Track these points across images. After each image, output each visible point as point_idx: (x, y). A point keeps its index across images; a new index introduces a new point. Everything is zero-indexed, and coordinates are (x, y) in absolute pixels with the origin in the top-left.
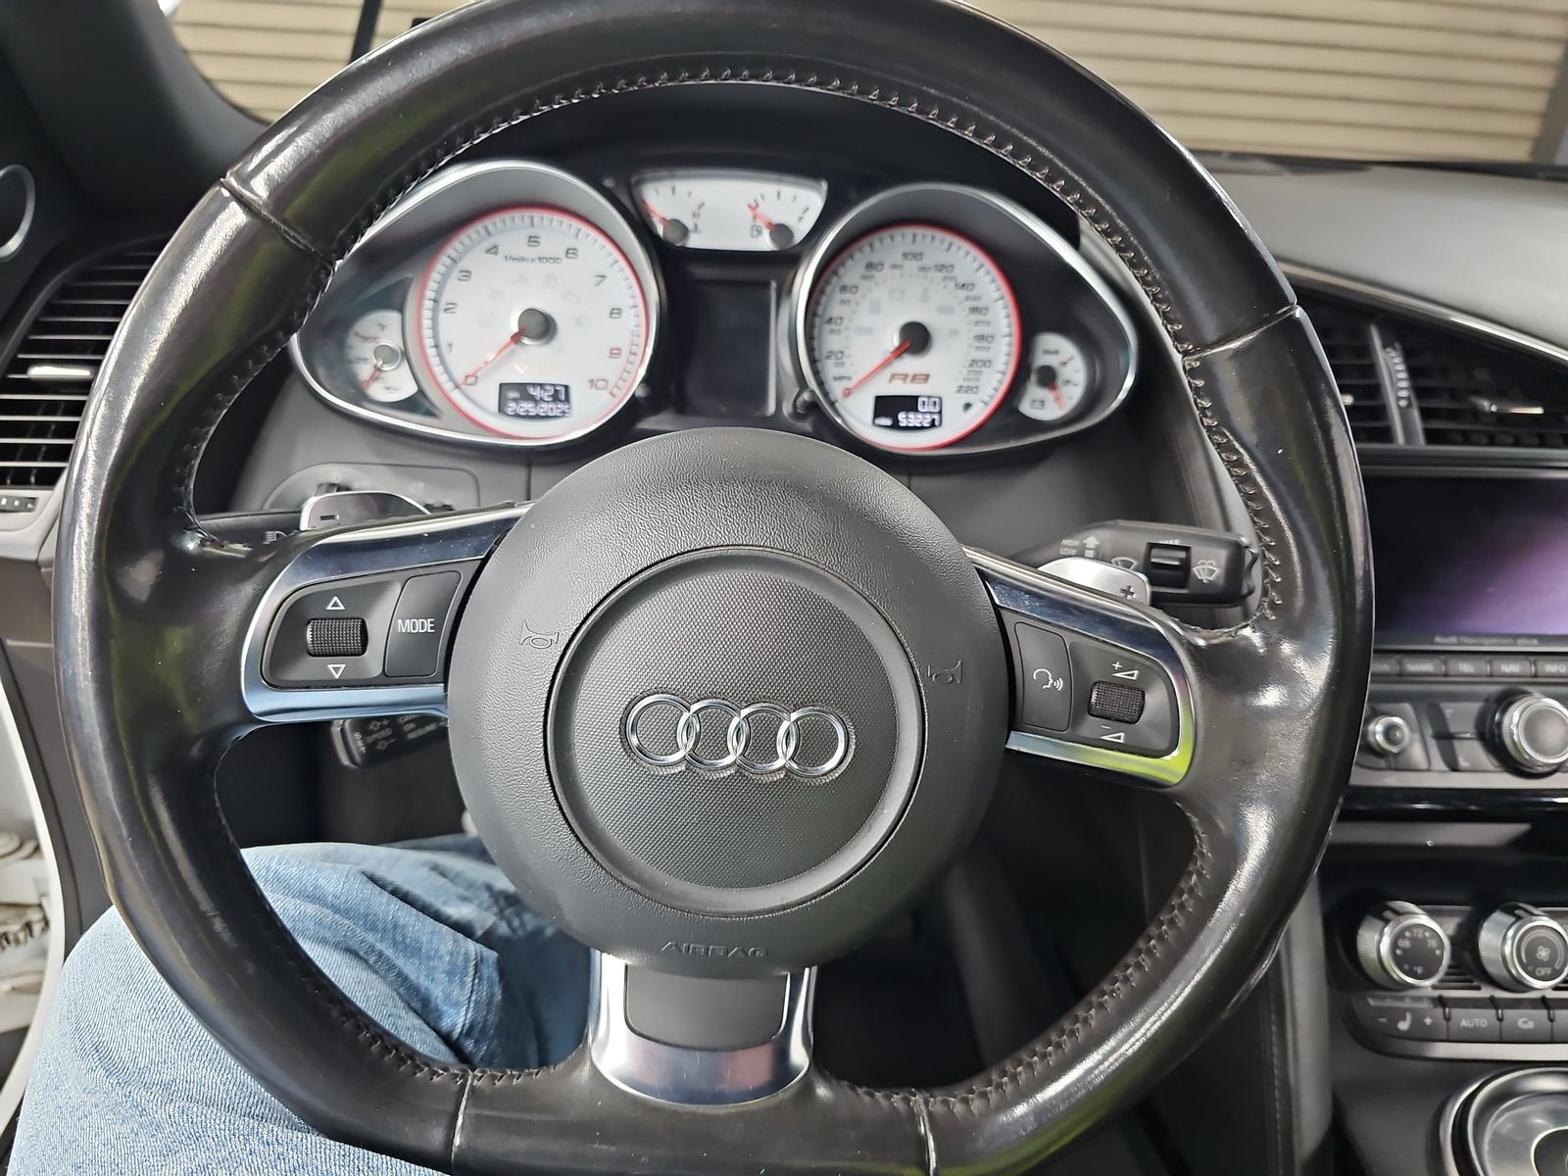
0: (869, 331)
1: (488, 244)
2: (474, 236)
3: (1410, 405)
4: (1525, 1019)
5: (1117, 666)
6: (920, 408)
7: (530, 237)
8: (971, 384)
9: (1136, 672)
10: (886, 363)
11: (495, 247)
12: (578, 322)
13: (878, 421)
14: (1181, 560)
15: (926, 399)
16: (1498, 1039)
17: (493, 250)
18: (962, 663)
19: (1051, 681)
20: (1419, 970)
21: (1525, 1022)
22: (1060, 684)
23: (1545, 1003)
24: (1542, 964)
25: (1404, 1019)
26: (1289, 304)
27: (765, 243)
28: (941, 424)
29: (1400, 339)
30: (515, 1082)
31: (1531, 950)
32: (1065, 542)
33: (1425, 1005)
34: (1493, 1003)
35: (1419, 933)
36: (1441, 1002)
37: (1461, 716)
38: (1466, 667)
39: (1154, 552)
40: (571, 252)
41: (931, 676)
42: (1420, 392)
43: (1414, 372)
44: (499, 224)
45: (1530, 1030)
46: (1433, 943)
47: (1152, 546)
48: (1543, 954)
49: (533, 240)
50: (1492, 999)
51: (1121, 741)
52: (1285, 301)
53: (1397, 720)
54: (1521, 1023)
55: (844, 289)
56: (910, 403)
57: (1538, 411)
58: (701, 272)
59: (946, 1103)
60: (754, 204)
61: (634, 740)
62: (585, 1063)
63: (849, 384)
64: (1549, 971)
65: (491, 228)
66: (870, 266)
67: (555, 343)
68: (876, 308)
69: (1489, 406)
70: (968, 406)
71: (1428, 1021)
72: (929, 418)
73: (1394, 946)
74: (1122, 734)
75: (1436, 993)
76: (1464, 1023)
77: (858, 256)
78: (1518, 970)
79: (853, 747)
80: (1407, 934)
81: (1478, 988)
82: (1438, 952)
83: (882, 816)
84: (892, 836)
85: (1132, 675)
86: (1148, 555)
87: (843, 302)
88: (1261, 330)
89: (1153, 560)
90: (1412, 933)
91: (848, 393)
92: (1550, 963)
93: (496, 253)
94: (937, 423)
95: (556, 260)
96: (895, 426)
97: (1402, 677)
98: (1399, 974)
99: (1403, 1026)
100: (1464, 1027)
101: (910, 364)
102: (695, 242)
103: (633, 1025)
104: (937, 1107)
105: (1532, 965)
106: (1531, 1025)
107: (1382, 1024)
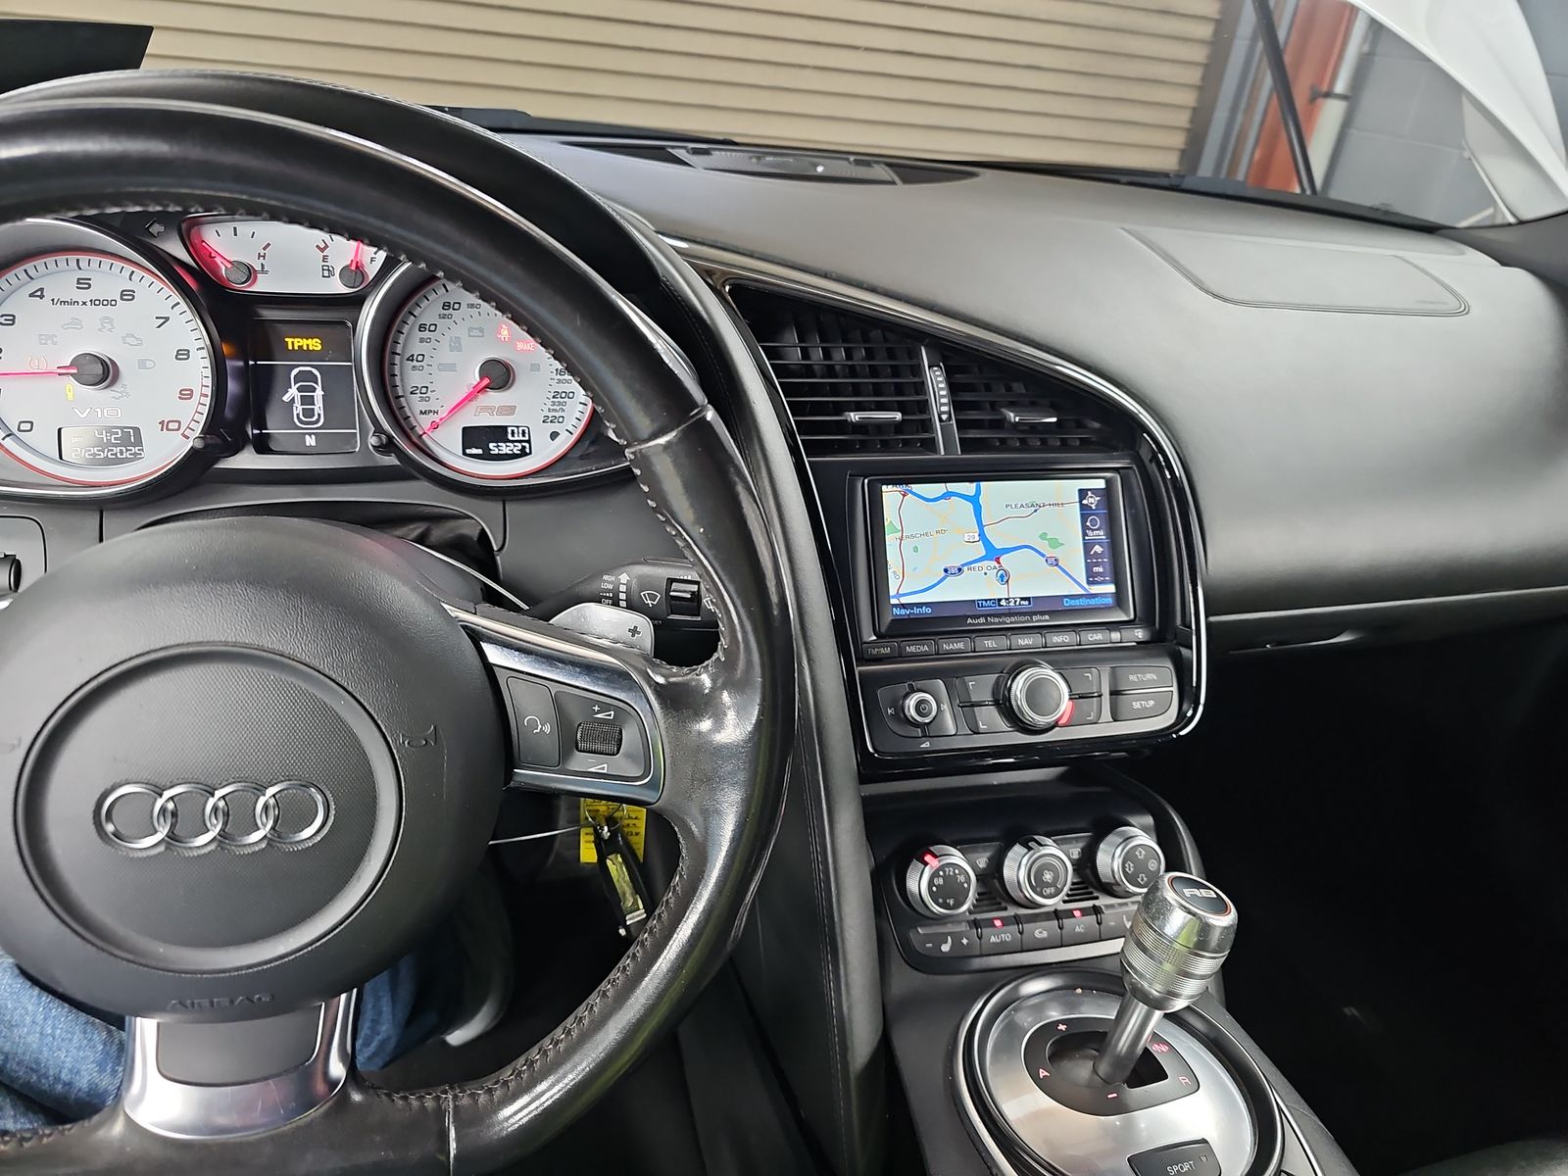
0: (452, 367)
1: (33, 287)
2: (13, 280)
3: (950, 418)
4: (1040, 930)
5: (596, 708)
6: (510, 437)
7: (78, 279)
8: (557, 414)
9: (612, 713)
10: (470, 398)
11: (42, 290)
12: (142, 364)
13: (468, 451)
14: (693, 593)
15: (516, 429)
16: (1020, 949)
17: (39, 294)
18: (435, 728)
19: (540, 726)
20: (952, 902)
21: (1041, 932)
22: (547, 729)
23: (1057, 915)
24: (1048, 885)
25: (946, 942)
26: (698, 407)
27: (337, 287)
28: (530, 453)
29: (944, 359)
30: (45, 1140)
31: (1039, 874)
32: (605, 577)
33: (964, 927)
34: (1017, 920)
35: (950, 871)
36: (976, 924)
37: (980, 687)
38: (990, 643)
39: (675, 586)
40: (127, 295)
41: (403, 742)
42: (957, 405)
43: (953, 388)
44: (41, 268)
45: (1045, 938)
46: (961, 878)
47: (671, 581)
48: (1048, 877)
49: (84, 284)
50: (1016, 917)
51: (605, 771)
52: (693, 404)
53: (928, 697)
54: (1037, 934)
55: (422, 327)
56: (499, 433)
57: (1054, 420)
58: (269, 314)
59: (473, 1095)
60: (322, 245)
61: (110, 828)
62: (118, 1116)
63: (436, 418)
64: (1053, 890)
65: (32, 272)
66: (446, 306)
67: (117, 387)
68: (456, 346)
69: (1013, 417)
70: (554, 435)
71: (965, 941)
72: (519, 446)
73: (931, 884)
74: (606, 765)
75: (972, 917)
76: (993, 939)
77: (432, 297)
78: (1029, 893)
79: (334, 812)
80: (941, 873)
81: (1005, 909)
82: (966, 885)
83: (369, 868)
84: (380, 884)
85: (610, 715)
86: (668, 590)
87: (422, 340)
88: (680, 429)
89: (672, 594)
90: (944, 872)
91: (435, 426)
92: (1053, 884)
93: (42, 297)
94: (528, 451)
95: (112, 303)
96: (487, 456)
97: (939, 655)
98: (937, 909)
99: (945, 948)
100: (993, 943)
101: (494, 398)
102: (262, 285)
103: (165, 1074)
104: (465, 1101)
105: (1039, 886)
106: (1045, 934)
107: (929, 948)
